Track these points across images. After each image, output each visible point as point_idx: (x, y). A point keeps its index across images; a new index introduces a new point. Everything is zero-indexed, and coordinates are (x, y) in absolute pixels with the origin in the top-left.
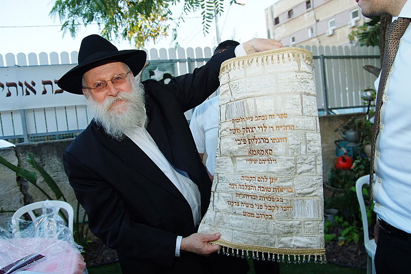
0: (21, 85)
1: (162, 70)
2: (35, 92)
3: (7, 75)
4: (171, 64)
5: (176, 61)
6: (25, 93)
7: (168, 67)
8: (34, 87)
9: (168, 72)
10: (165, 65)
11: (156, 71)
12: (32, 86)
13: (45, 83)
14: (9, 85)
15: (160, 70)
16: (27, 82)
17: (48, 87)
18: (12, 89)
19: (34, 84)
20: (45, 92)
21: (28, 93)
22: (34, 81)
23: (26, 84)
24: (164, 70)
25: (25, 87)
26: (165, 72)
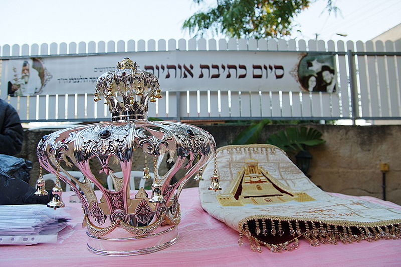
0: (180, 67)
1: (320, 62)
2: (192, 75)
3: (168, 58)
4: (330, 56)
5: (335, 54)
6: (183, 76)
7: (327, 59)
8: (192, 71)
9: (327, 64)
10: (324, 57)
11: (314, 63)
12: (190, 69)
13: (202, 67)
14: (169, 67)
15: (319, 61)
16: (186, 65)
17: (205, 71)
18: (172, 71)
19: (192, 67)
20: (201, 76)
21: (185, 76)
22: (193, 65)
23: (185, 67)
24: (323, 62)
25: (183, 70)
26: (323, 64)
